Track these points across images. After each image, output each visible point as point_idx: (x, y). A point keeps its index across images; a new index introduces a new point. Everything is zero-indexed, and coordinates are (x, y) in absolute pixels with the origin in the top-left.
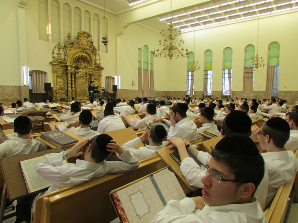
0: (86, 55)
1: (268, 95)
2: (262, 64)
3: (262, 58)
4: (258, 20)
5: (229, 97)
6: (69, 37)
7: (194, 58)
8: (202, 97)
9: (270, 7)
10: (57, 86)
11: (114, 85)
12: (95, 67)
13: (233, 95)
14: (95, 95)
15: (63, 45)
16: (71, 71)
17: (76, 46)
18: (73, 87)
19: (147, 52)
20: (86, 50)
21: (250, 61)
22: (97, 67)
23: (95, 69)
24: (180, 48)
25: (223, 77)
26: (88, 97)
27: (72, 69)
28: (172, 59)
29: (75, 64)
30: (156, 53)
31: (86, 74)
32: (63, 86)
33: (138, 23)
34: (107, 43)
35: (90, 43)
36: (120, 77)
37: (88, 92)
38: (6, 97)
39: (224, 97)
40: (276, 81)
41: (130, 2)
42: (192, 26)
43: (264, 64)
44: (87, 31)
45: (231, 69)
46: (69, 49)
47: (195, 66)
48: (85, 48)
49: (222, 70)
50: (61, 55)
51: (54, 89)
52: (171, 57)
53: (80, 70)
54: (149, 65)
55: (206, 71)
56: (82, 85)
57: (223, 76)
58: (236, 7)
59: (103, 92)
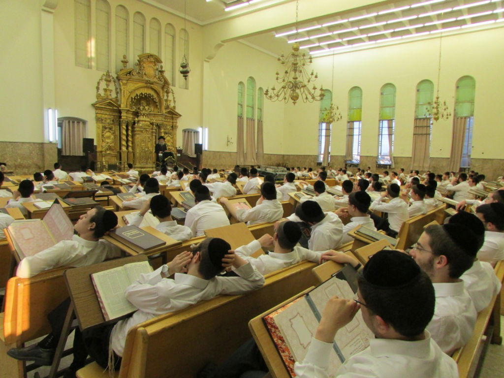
0: (152, 93)
1: (454, 164)
2: (445, 113)
3: (445, 103)
4: (439, 39)
5: (388, 166)
6: (125, 62)
7: (332, 100)
8: (344, 166)
9: (459, 18)
10: (104, 144)
11: (198, 143)
12: (166, 112)
13: (395, 163)
14: (166, 159)
15: (115, 76)
16: (127, 119)
17: (137, 77)
18: (130, 146)
19: (253, 88)
20: (152, 84)
21: (425, 107)
22: (170, 113)
23: (166, 116)
24: (310, 86)
25: (380, 134)
26: (154, 163)
27: (128, 116)
28: (296, 104)
29: (134, 107)
30: (271, 92)
31: (152, 124)
32: (113, 145)
33: (240, 40)
34: (187, 74)
35: (160, 73)
36: (207, 129)
37: (154, 155)
38: (19, 160)
39: (380, 166)
40: (468, 141)
41: (227, 5)
42: (330, 46)
43: (449, 114)
44: (154, 52)
45: (394, 119)
46: (125, 82)
47: (332, 115)
48: (151, 80)
49: (378, 121)
50: (110, 92)
51: (99, 149)
52: (295, 100)
53: (141, 118)
54: (256, 110)
55: (351, 122)
56: (145, 142)
57: (379, 132)
58: (404, 16)
59: (179, 155)
